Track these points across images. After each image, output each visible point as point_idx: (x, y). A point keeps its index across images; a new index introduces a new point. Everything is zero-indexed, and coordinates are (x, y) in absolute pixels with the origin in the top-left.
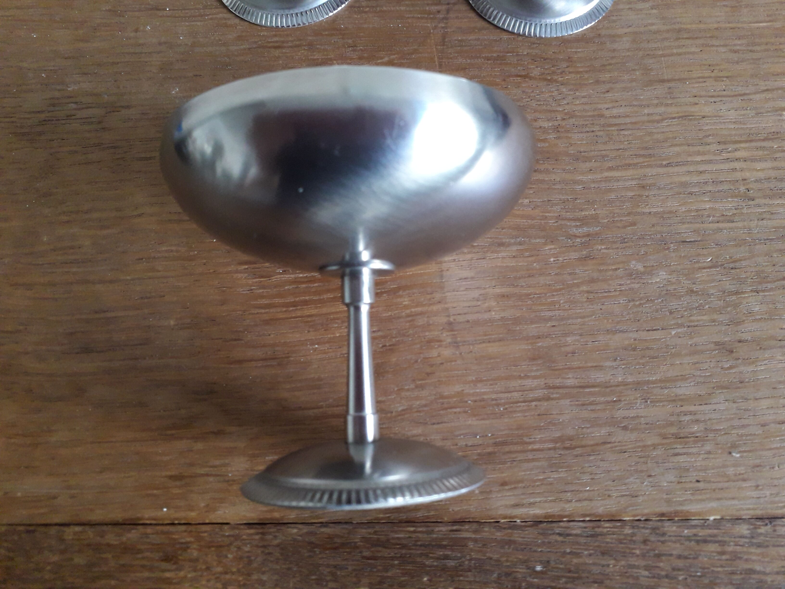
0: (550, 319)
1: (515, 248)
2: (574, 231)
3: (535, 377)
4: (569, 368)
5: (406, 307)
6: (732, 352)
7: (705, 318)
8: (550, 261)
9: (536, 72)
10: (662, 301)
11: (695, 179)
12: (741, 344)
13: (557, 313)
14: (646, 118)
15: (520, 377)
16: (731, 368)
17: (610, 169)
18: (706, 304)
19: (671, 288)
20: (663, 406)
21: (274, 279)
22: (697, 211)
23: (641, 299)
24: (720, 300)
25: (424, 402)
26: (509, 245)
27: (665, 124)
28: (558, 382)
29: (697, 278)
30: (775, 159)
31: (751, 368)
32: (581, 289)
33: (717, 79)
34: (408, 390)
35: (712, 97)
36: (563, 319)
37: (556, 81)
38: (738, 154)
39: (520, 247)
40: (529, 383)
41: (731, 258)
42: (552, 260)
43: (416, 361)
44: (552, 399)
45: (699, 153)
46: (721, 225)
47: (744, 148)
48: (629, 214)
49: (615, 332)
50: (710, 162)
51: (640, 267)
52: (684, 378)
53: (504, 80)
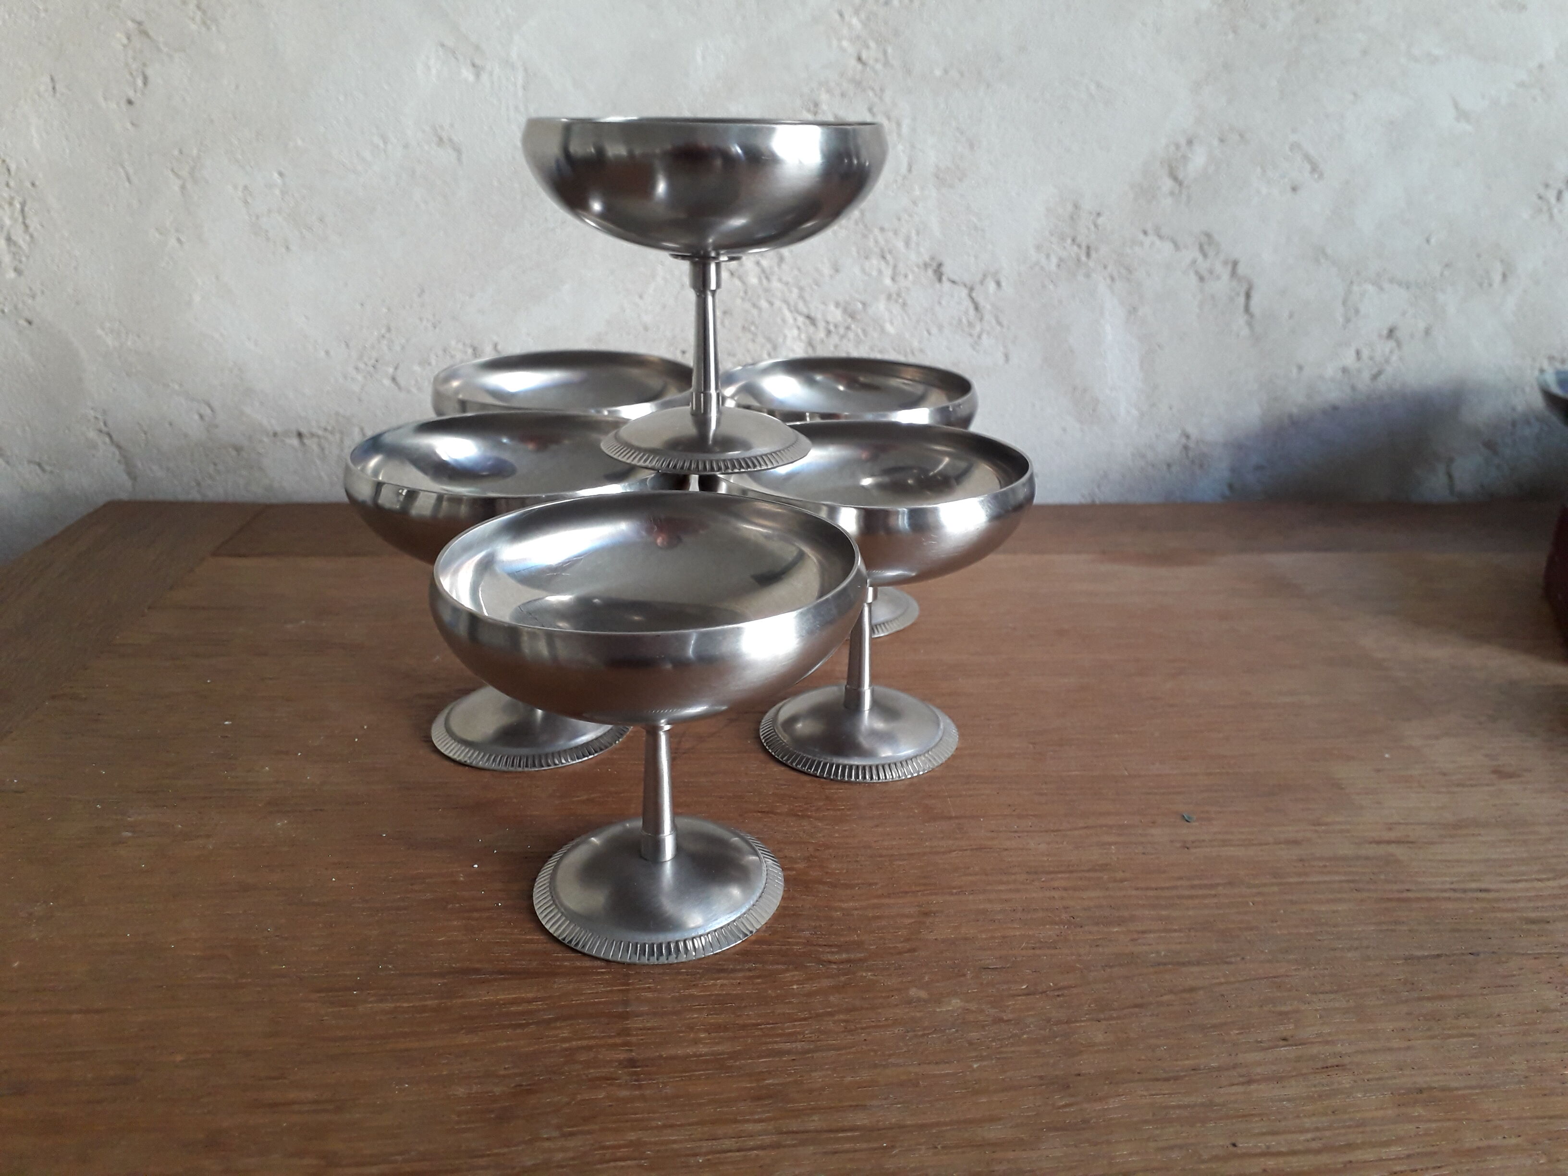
0: (788, 1052)
1: (740, 975)
2: (830, 957)
3: (760, 1121)
4: (813, 1109)
5: (564, 1040)
6: (1068, 1087)
7: (1023, 1048)
8: (793, 989)
9: (785, 809)
10: (957, 1031)
11: (998, 907)
12: (1079, 1078)
13: (799, 1045)
14: (928, 850)
15: (736, 1121)
16: (1066, 1106)
17: (879, 897)
18: (1024, 1033)
19: (971, 1017)
20: (963, 1152)
21: (361, 1009)
22: (1004, 937)
23: (924, 1029)
24: (1045, 1030)
25: (571, 1154)
26: (733, 971)
27: (954, 854)
28: (794, 1125)
29: (1008, 1006)
30: (1107, 889)
31: (1098, 1107)
32: (836, 1018)
33: (1020, 817)
34: (548, 1139)
35: (1016, 832)
36: (808, 1051)
37: (809, 817)
38: (1056, 884)
39: (748, 974)
40: (750, 1127)
41: (1055, 985)
42: (795, 987)
43: (568, 1104)
44: (785, 1146)
45: (1001, 883)
46: (1038, 952)
47: (1062, 878)
48: (908, 940)
49: (885, 1067)
50: (1018, 891)
51: (923, 994)
52: (992, 1120)
53: (740, 815)
